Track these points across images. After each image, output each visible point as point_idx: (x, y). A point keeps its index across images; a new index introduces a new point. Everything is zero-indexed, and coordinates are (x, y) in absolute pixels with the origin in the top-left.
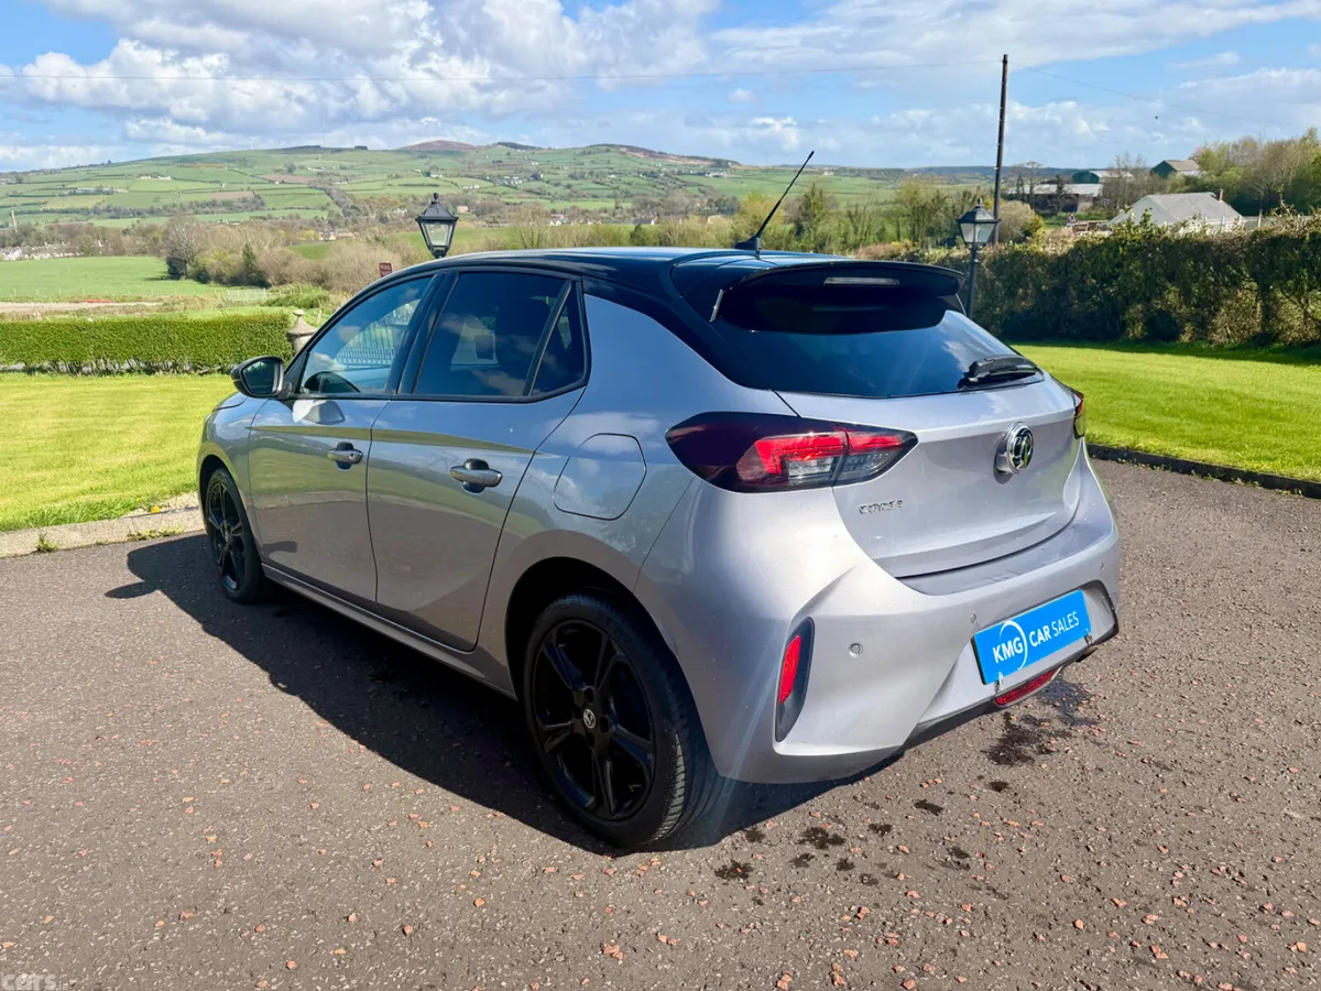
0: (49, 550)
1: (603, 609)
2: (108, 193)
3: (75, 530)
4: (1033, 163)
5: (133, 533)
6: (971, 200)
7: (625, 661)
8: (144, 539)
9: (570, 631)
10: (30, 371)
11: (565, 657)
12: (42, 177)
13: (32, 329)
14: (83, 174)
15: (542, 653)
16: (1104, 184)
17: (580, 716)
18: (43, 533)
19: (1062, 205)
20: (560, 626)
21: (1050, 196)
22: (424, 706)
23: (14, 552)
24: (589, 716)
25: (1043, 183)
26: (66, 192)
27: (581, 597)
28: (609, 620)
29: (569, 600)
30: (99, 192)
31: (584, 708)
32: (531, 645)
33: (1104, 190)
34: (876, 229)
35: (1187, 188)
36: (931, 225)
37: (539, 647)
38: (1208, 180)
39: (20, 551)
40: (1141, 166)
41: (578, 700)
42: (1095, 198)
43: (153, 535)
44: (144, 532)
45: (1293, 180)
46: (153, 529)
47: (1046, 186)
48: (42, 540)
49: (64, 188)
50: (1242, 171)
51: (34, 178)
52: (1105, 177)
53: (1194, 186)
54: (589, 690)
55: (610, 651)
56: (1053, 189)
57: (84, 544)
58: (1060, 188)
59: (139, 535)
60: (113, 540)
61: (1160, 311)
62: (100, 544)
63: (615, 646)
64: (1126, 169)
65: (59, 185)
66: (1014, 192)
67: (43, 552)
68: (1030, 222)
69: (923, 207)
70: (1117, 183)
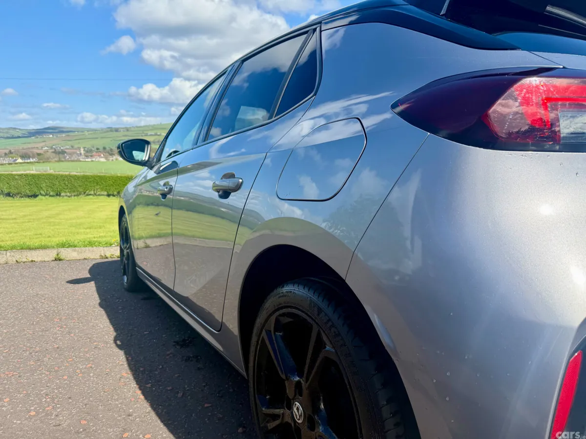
0: (60, 260)
1: (315, 298)
2: (158, 135)
3: (75, 251)
5: (103, 255)
7: (334, 357)
8: (107, 258)
9: (288, 320)
10: (109, 195)
11: (282, 344)
12: (136, 129)
13: (111, 178)
14: (151, 128)
15: (263, 339)
17: (290, 408)
18: (59, 251)
20: (277, 313)
22: (199, 369)
23: (44, 260)
24: (298, 409)
26: (143, 135)
27: (296, 286)
28: (320, 310)
29: (287, 288)
30: (156, 135)
31: (294, 399)
32: (255, 331)
37: (260, 333)
39: (46, 259)
41: (290, 392)
43: (112, 257)
44: (108, 255)
46: (113, 253)
48: (58, 255)
49: (143, 133)
51: (132, 129)
54: (299, 383)
55: (320, 344)
57: (78, 258)
59: (105, 256)
60: (92, 257)
62: (86, 259)
63: (325, 338)
65: (141, 132)
67: (57, 260)
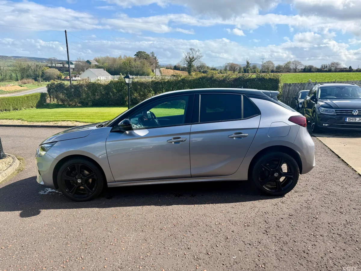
4: (54, 58)
6: (39, 67)
16: (75, 65)
19: (65, 70)
21: (61, 67)
25: (58, 64)
33: (75, 67)
34: (9, 74)
35: (96, 67)
36: (28, 74)
38: (100, 65)
40: (84, 60)
42: (73, 68)
45: (119, 67)
47: (59, 65)
50: (107, 64)
52: (75, 63)
53: (98, 67)
56: (61, 65)
58: (63, 65)
61: (134, 98)
64: (80, 61)
66: (50, 66)
68: (59, 74)
69: (24, 69)
70: (79, 65)
